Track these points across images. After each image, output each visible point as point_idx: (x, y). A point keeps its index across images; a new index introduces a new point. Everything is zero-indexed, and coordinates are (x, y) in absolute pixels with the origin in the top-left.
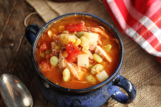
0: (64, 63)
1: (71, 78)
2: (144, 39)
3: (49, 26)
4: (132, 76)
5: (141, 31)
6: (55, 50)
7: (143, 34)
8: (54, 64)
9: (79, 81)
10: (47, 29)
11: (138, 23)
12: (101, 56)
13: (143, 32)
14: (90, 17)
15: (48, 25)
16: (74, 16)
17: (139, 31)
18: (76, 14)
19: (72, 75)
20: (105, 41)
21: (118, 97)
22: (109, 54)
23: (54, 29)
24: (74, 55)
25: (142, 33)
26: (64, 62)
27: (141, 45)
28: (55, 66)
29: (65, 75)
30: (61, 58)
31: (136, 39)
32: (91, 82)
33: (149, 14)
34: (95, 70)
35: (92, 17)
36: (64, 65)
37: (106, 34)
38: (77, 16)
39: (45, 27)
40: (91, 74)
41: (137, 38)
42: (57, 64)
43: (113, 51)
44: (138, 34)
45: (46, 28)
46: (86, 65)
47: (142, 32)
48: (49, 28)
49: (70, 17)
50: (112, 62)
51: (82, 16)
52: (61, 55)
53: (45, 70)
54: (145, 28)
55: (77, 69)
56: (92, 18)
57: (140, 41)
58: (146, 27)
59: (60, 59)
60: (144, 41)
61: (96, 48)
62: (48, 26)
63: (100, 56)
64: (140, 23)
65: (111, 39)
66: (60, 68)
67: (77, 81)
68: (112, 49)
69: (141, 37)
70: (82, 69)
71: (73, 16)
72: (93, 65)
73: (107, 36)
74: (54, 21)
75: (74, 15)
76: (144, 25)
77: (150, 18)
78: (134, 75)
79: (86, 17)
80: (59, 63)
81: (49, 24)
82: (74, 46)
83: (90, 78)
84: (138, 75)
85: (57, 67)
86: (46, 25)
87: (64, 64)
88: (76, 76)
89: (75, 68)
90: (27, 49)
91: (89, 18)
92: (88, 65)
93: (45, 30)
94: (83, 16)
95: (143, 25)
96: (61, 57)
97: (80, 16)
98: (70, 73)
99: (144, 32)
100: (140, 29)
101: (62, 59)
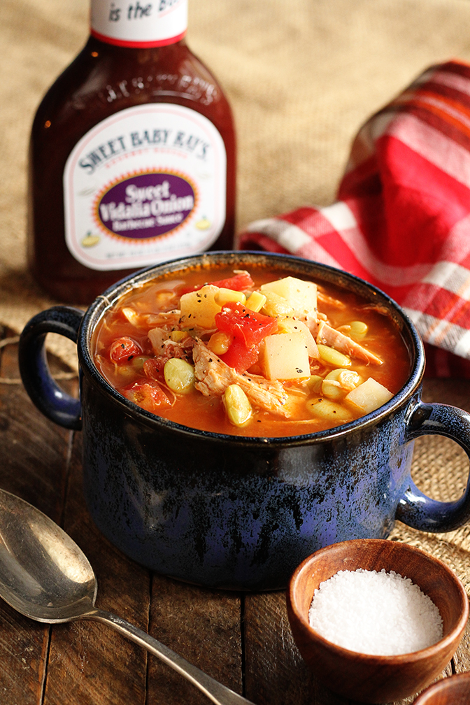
0: (218, 375)
1: (257, 416)
2: (458, 327)
3: (119, 297)
4: (438, 467)
5: (440, 306)
6: (174, 343)
7: (451, 314)
8: (179, 385)
9: (289, 419)
10: (116, 307)
11: (423, 288)
12: (344, 351)
13: (447, 309)
14: (261, 262)
15: (116, 291)
16: (202, 267)
17: (432, 307)
18: (208, 258)
19: (257, 408)
20: (340, 317)
21: (420, 510)
22: (366, 345)
23: (139, 304)
24: (254, 330)
25: (446, 313)
26: (220, 372)
27: (455, 346)
28: (184, 392)
29: (234, 403)
30: (205, 357)
31: (429, 333)
32: (335, 420)
33: (453, 254)
34: (337, 384)
35: (267, 259)
36: (219, 381)
37: (333, 297)
38: (211, 265)
39: (109, 296)
40: (326, 397)
41: (433, 328)
42: (190, 385)
43: (377, 337)
44: (430, 319)
45: (113, 301)
46: (301, 371)
47: (444, 308)
48: (120, 301)
49: (188, 271)
50: (387, 364)
51: (229, 264)
52: (203, 348)
53: (152, 403)
54: (453, 297)
55: (270, 388)
56: (266, 265)
57: (445, 336)
58: (455, 290)
59: (199, 367)
60: (460, 332)
61: (318, 325)
62: (116, 296)
63: (336, 349)
64: (429, 287)
65: (357, 310)
66: (206, 393)
67: (283, 422)
68: (369, 333)
69: (444, 323)
70: (288, 389)
71: (199, 265)
72: (322, 377)
73: (338, 302)
74: (136, 281)
75: (200, 260)
76: (448, 288)
77: (462, 264)
78: (446, 464)
79: (247, 263)
80: (198, 381)
81: (119, 288)
82: (244, 311)
83: (325, 409)
84: (458, 463)
85: (194, 393)
86: (112, 291)
87: (219, 377)
88: (274, 407)
89: (264, 386)
90: (15, 442)
91: (255, 265)
92: (307, 375)
93: (111, 309)
94: (235, 261)
95: (442, 289)
96: (205, 354)
97: (222, 263)
98: (249, 400)
99: (450, 308)
100: (436, 301)
101: (211, 360)
